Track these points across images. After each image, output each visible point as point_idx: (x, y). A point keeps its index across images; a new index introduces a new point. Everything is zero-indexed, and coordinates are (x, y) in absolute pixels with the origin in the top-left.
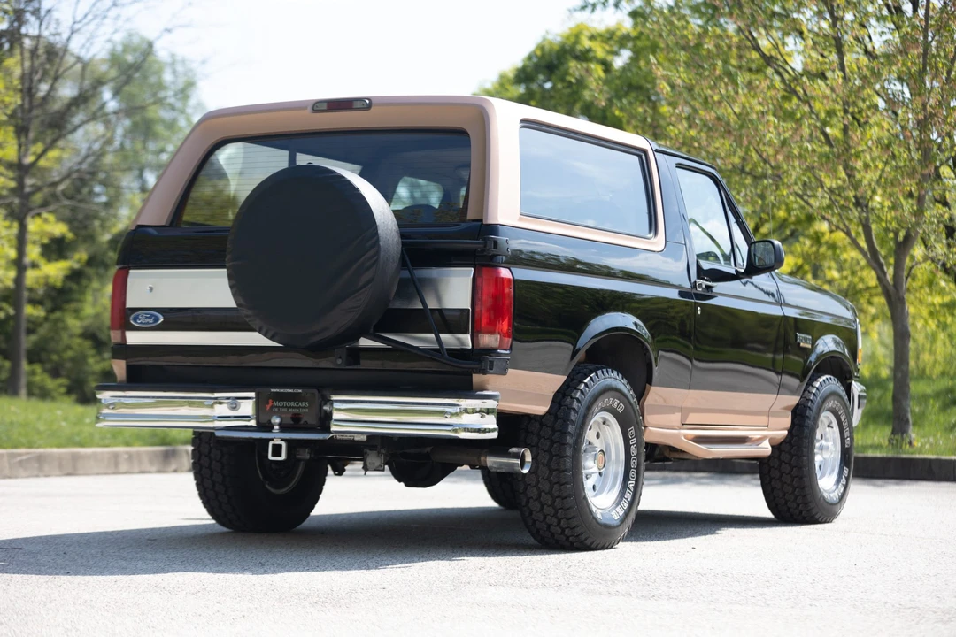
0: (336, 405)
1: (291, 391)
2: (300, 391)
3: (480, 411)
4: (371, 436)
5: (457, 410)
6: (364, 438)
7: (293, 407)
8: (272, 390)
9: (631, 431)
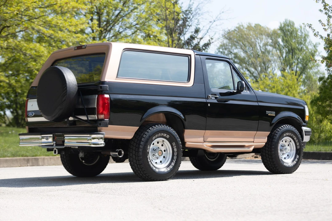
0: (66, 138)
1: (59, 134)
2: (61, 134)
3: (97, 138)
4: (79, 147)
5: (91, 138)
6: (77, 147)
7: (60, 139)
8: (56, 134)
9: (174, 144)
